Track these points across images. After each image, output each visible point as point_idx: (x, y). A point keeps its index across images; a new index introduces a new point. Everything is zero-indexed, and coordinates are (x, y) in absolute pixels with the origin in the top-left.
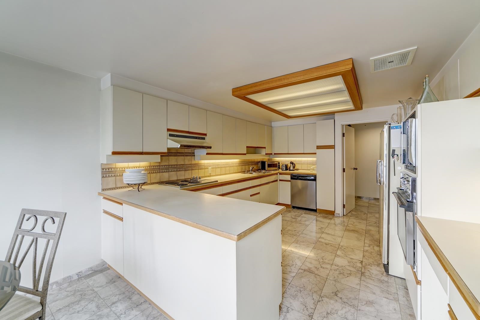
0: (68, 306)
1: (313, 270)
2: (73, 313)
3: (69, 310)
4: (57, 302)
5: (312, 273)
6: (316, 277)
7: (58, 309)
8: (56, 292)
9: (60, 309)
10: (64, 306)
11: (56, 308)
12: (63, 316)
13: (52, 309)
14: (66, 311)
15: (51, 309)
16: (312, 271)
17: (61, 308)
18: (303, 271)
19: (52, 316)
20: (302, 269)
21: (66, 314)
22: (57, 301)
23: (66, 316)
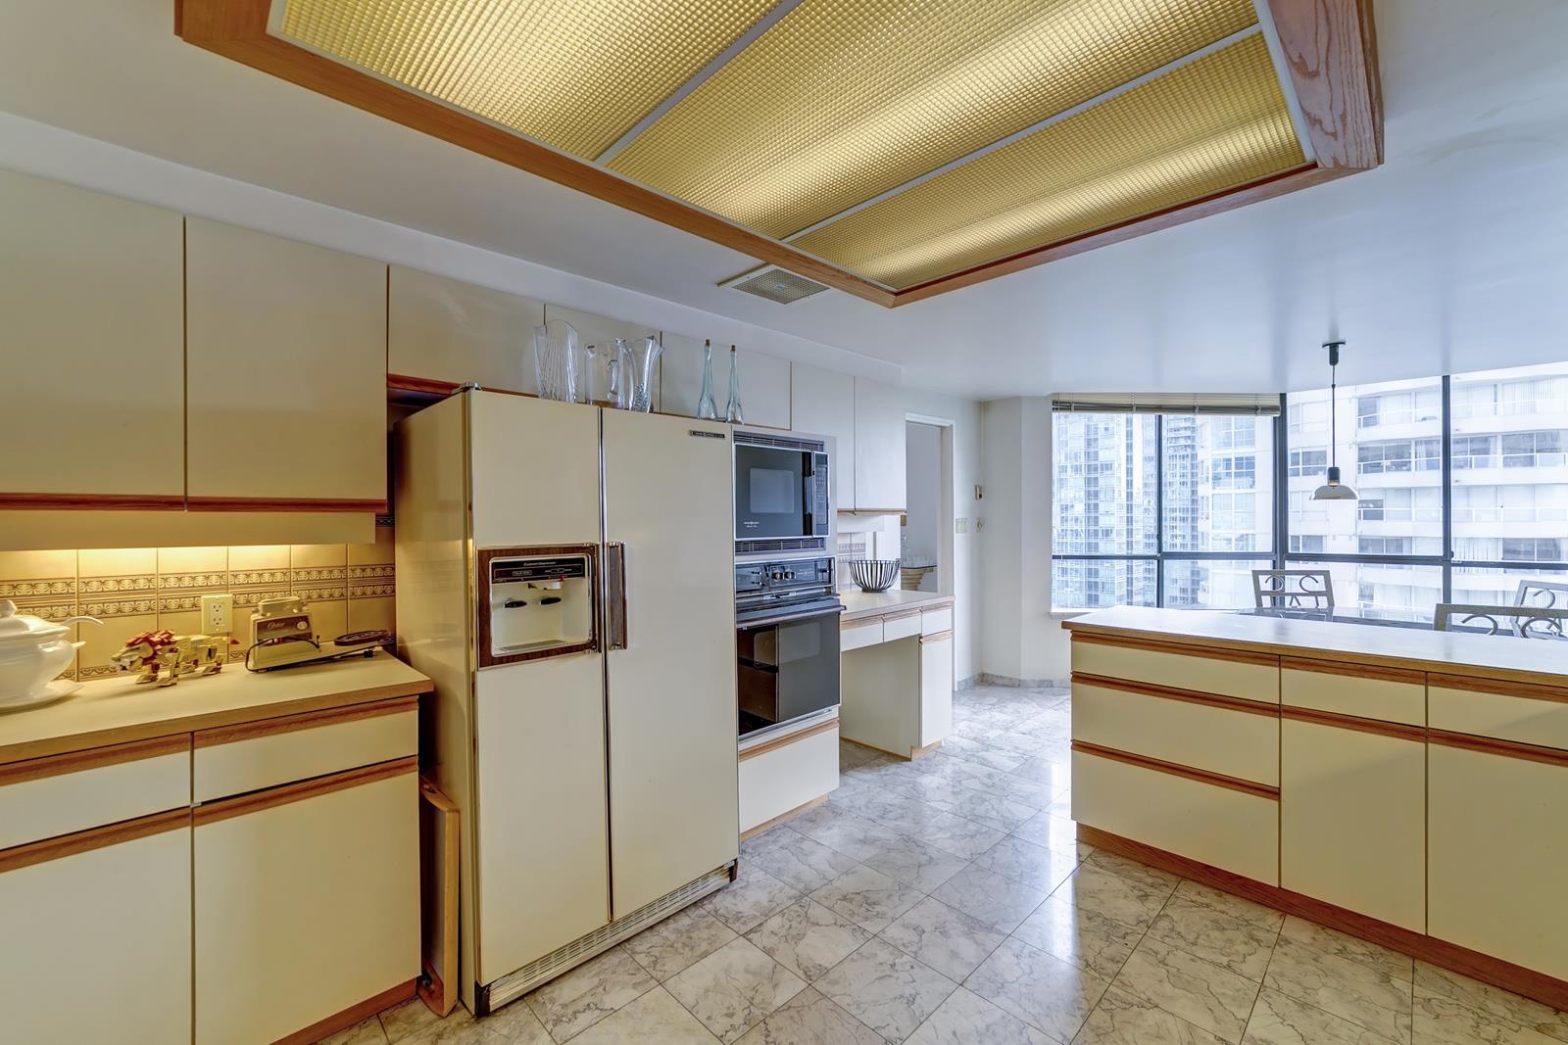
1: (959, 925)
5: (968, 916)
6: (961, 902)
16: (964, 924)
18: (997, 927)
20: (999, 933)
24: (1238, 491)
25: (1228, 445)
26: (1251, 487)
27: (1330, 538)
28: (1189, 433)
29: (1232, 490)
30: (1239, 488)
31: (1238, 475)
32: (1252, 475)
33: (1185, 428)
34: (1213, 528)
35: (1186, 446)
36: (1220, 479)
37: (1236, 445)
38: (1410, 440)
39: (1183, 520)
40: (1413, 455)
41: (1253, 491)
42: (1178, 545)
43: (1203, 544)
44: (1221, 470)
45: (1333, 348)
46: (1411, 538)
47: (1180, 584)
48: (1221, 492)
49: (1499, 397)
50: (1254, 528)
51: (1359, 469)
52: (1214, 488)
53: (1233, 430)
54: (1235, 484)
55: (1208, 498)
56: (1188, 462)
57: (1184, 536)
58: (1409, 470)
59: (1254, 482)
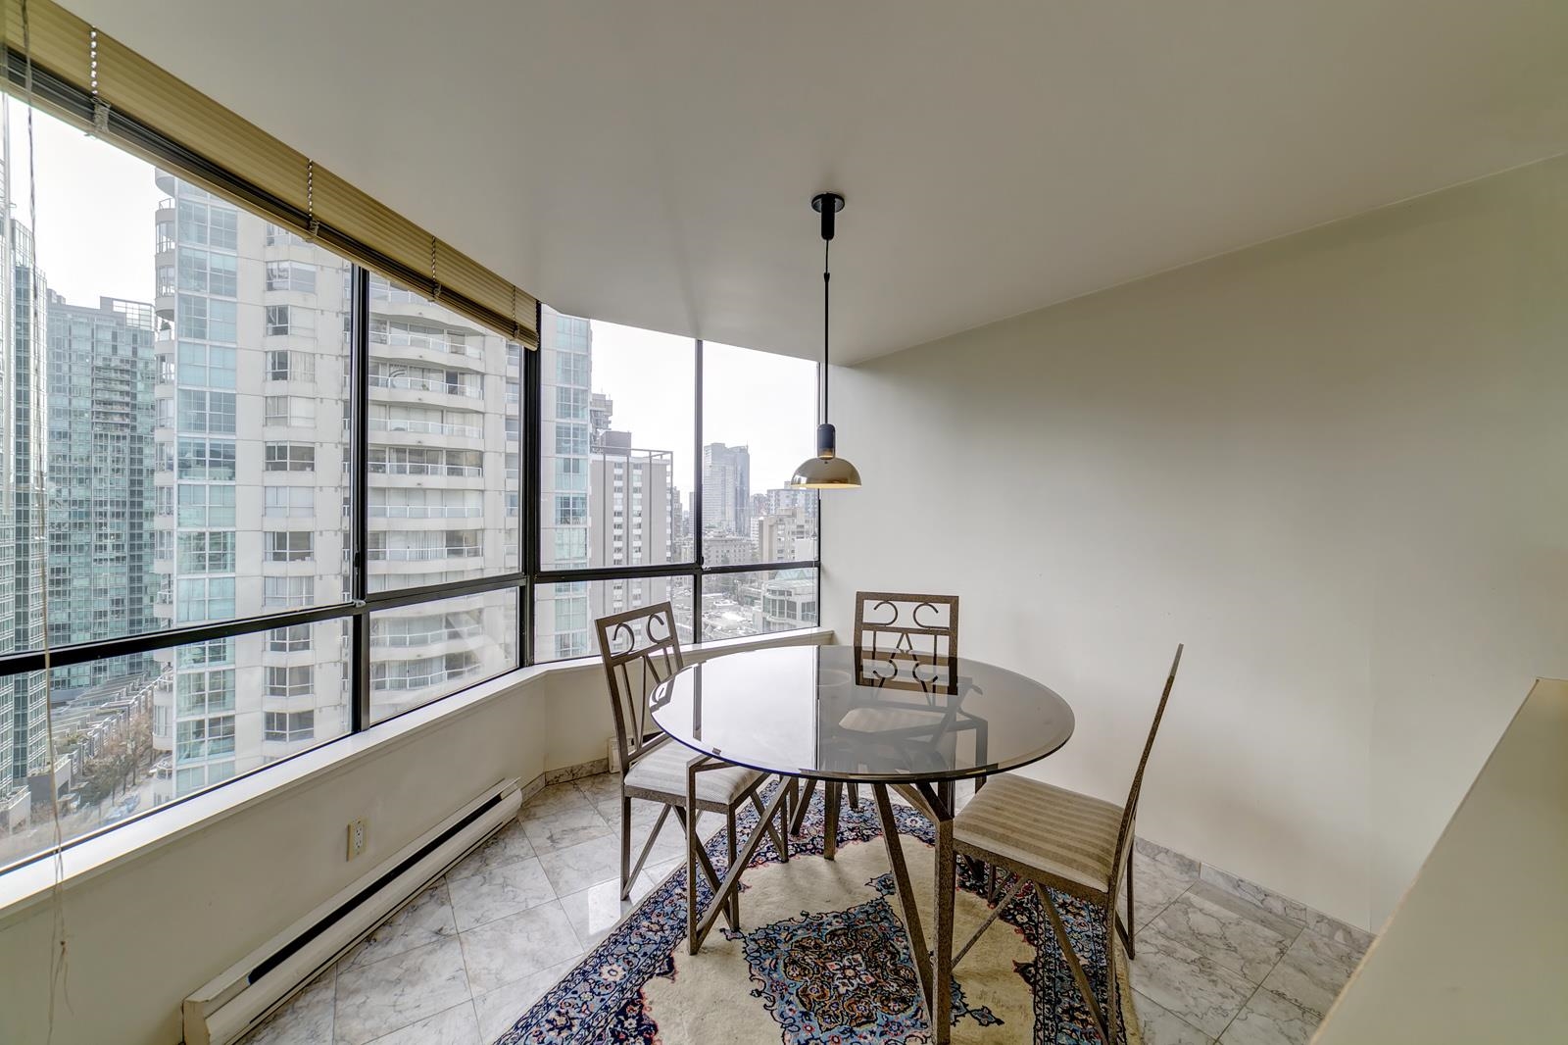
0: (1304, 1010)
2: (1289, 1038)
3: (1291, 1020)
4: (1301, 976)
7: (1281, 990)
8: (1329, 953)
9: (1282, 996)
10: (1296, 1000)
11: (1280, 985)
12: (1268, 1016)
13: (1272, 978)
14: (1286, 1013)
15: (1273, 975)
17: (1288, 996)
19: (1253, 990)
21: (1274, 1020)
22: (1305, 973)
23: (1271, 1022)
24: (214, 483)
25: (200, 427)
26: (230, 479)
27: (317, 534)
28: (127, 410)
29: (206, 481)
30: (215, 479)
31: (213, 464)
32: (232, 466)
33: (121, 403)
34: (179, 524)
35: (122, 425)
36: (190, 467)
37: (211, 429)
38: (385, 446)
39: (118, 515)
40: (387, 460)
41: (232, 483)
42: (110, 547)
43: (162, 544)
44: (190, 456)
45: (828, 205)
46: (385, 532)
47: (112, 594)
48: (189, 482)
49: (444, 421)
50: (235, 526)
51: (344, 468)
52: (180, 477)
53: (208, 411)
54: (210, 475)
55: (170, 489)
56: (125, 445)
57: (118, 536)
58: (384, 472)
59: (234, 473)
